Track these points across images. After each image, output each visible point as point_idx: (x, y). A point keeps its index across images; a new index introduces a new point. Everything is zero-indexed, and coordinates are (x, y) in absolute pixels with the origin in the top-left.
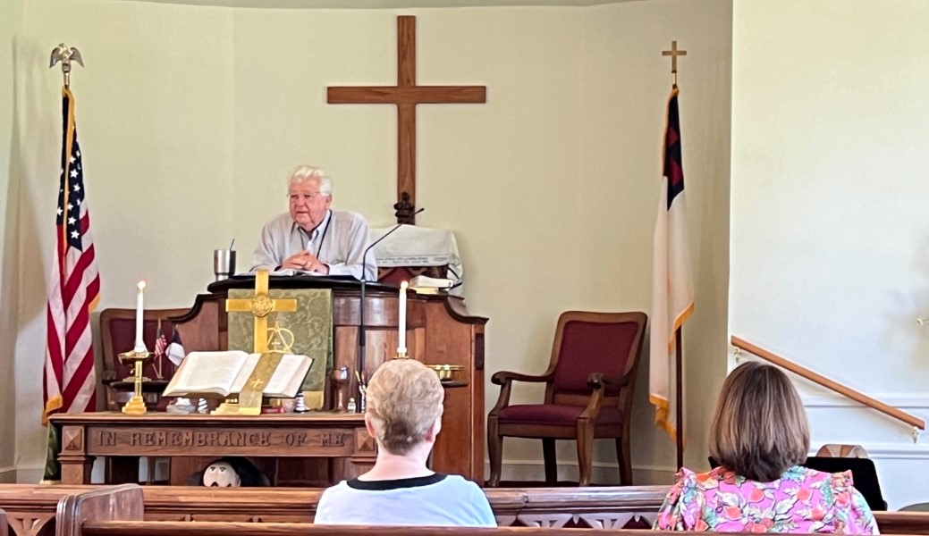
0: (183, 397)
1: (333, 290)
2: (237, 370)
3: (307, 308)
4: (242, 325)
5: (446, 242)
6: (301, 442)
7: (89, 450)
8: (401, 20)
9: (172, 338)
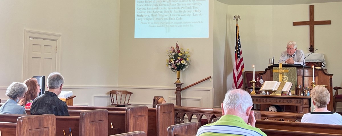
0: (264, 91)
1: (297, 68)
2: (276, 85)
3: (291, 72)
4: (276, 75)
5: (322, 56)
6: (291, 102)
8: (310, 6)
9: (261, 78)
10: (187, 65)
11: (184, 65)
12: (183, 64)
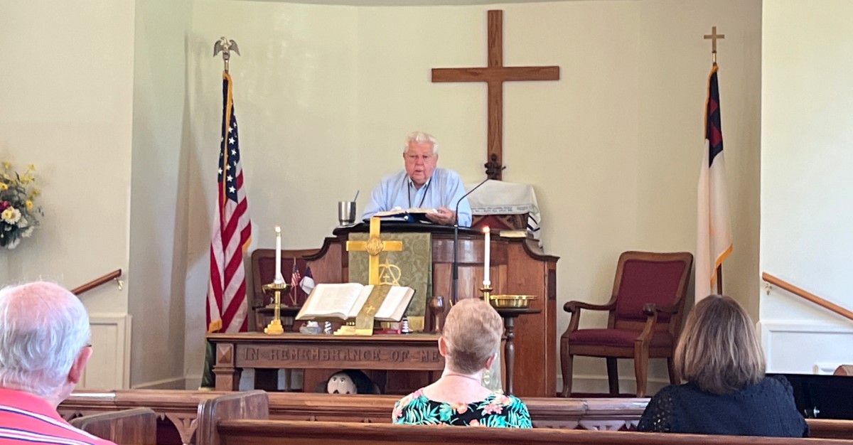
0: (312, 321)
1: (432, 233)
2: (354, 299)
3: (412, 248)
4: (360, 262)
5: (527, 194)
6: (405, 358)
7: (237, 363)
8: (490, 15)
9: (305, 273)
10: (27, 228)
11: (15, 227)
12: (9, 225)
